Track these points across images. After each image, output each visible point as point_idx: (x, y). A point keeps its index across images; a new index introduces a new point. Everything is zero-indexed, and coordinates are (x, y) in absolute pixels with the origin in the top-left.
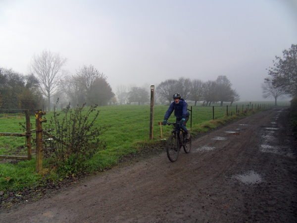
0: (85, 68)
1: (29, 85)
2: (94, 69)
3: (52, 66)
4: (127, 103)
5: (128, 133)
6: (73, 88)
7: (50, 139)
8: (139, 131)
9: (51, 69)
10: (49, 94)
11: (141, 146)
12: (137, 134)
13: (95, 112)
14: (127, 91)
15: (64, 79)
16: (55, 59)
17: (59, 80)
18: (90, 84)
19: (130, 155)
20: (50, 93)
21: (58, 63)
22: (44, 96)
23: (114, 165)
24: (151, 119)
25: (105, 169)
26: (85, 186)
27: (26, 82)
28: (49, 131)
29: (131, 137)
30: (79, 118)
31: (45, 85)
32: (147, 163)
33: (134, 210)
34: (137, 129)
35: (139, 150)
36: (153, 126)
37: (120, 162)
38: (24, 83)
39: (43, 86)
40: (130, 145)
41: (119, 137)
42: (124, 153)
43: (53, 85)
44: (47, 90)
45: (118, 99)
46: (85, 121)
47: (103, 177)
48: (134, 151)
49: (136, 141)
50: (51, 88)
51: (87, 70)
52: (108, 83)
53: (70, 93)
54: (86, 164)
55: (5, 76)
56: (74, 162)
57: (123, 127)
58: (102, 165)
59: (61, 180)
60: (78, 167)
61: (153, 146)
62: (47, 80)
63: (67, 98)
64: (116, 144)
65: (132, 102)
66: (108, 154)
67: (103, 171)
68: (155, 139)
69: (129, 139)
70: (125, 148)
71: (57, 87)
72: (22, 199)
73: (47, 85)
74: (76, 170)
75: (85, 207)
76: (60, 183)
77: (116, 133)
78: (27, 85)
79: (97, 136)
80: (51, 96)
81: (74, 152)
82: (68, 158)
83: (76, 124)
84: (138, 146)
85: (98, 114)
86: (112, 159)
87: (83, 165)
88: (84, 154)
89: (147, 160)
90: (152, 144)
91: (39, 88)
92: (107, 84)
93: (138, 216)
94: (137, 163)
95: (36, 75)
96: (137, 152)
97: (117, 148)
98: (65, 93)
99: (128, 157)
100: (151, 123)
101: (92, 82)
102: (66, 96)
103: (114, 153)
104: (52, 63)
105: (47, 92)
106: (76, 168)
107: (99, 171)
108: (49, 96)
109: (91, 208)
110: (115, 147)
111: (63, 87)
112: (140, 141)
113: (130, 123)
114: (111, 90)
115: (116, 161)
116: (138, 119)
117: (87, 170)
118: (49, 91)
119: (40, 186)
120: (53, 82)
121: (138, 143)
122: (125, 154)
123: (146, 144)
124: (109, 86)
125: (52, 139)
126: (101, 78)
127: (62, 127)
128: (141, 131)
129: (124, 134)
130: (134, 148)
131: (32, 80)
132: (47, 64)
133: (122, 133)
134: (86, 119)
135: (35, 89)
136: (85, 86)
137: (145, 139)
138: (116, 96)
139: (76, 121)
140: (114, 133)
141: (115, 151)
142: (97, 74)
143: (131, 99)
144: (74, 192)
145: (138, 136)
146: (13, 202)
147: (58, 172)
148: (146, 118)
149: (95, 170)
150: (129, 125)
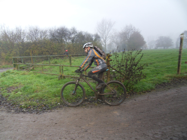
0: (127, 26)
1: (96, 40)
2: (132, 26)
3: (107, 27)
4: (155, 48)
5: (159, 69)
6: (119, 40)
7: (113, 71)
8: (167, 68)
9: (106, 29)
10: (105, 45)
11: (171, 78)
12: (167, 69)
13: (140, 55)
14: (155, 40)
15: (114, 35)
16: (108, 23)
17: (111, 36)
18: (129, 37)
19: (163, 84)
20: (106, 43)
21: (110, 25)
22: (103, 46)
23: (152, 89)
24: (179, 59)
25: (147, 91)
26: (135, 100)
27: (94, 38)
28: (113, 66)
29: (162, 72)
30: (130, 58)
31: (104, 39)
32: (177, 90)
33: (171, 121)
34: (166, 66)
35: (169, 81)
36: (180, 64)
37: (156, 88)
38: (93, 39)
39: (102, 40)
40: (162, 77)
41: (153, 71)
42: (158, 82)
43: (107, 39)
44: (104, 42)
45: (148, 46)
46: (134, 60)
47: (145, 96)
48: (165, 81)
49: (166, 75)
50: (107, 40)
51: (128, 27)
52: (141, 34)
53: (117, 43)
54: (134, 87)
55: (85, 35)
56: (127, 85)
57: (155, 65)
58: (145, 89)
59: (120, 94)
60: (130, 88)
61: (181, 79)
62: (104, 36)
63: (115, 46)
64: (152, 76)
65: (159, 47)
66: (147, 82)
67: (145, 92)
68: (182, 74)
69: (161, 72)
70: (159, 78)
71: (110, 40)
72: (102, 102)
73: (105, 39)
74: (128, 90)
75: (137, 113)
76: (120, 96)
77: (151, 68)
78: (95, 40)
79: (141, 70)
80: (106, 45)
81: (127, 79)
82: (124, 82)
83: (128, 62)
84: (168, 78)
85: (142, 56)
86: (151, 85)
87: (133, 87)
88: (133, 81)
89: (176, 89)
90: (179, 78)
91: (101, 41)
92: (141, 36)
93: (175, 126)
94: (169, 90)
95: (99, 34)
96: (168, 82)
97: (153, 78)
98: (114, 43)
99: (162, 85)
100: (179, 62)
101: (131, 35)
102: (115, 45)
103: (151, 82)
104: (107, 26)
105: (104, 43)
106: (128, 88)
107: (143, 92)
108: (105, 46)
109: (141, 114)
110: (151, 78)
111: (113, 40)
112: (170, 75)
113: (160, 62)
114: (143, 39)
115: (153, 87)
116: (165, 59)
117: (135, 91)
118: (105, 43)
119: (109, 97)
120: (107, 37)
121: (168, 76)
122: (160, 83)
123: (175, 77)
124: (142, 37)
125: (115, 71)
126: (137, 32)
127: (121, 64)
128: (169, 68)
129: (157, 69)
130: (166, 79)
131: (97, 37)
132: (104, 27)
133: (155, 69)
134: (134, 59)
135: (99, 42)
136: (127, 37)
137: (174, 74)
138: (147, 44)
139: (128, 60)
140: (149, 69)
141: (151, 80)
142: (135, 30)
143: (158, 45)
144: (129, 103)
145: (167, 71)
146: (98, 103)
147: (118, 90)
148: (171, 58)
149: (140, 91)
150: (159, 63)
